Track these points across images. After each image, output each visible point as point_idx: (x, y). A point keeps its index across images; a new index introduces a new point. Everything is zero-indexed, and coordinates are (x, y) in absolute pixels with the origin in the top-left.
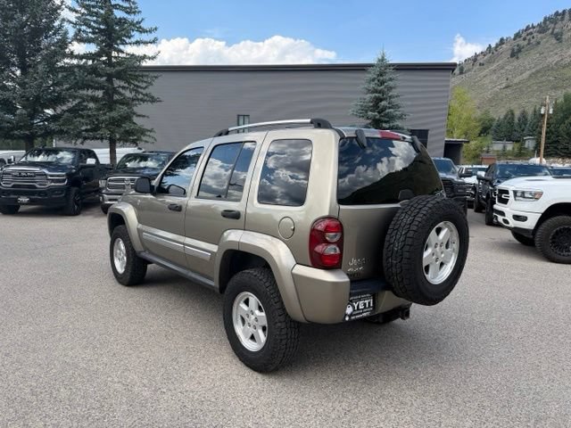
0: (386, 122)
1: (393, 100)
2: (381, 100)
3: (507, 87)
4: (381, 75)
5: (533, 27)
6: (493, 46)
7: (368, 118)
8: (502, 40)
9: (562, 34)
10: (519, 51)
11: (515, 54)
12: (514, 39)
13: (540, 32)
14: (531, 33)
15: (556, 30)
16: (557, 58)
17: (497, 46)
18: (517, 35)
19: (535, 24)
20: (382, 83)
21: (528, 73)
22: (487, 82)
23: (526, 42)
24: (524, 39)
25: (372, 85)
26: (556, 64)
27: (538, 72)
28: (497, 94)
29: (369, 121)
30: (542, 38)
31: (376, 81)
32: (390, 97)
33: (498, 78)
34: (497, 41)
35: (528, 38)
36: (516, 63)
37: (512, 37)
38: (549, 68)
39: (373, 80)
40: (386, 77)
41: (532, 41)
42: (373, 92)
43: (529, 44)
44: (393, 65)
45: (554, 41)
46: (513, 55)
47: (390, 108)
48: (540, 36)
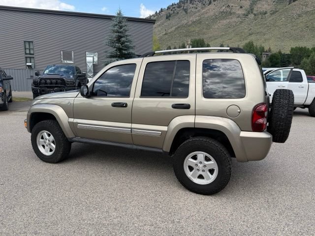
0: (125, 50)
1: (128, 38)
2: (121, 37)
3: (166, 34)
4: (120, 23)
5: (175, 5)
6: (158, 12)
7: (115, 47)
8: (162, 9)
9: (187, 10)
10: (170, 16)
11: (168, 17)
12: (167, 10)
13: (178, 7)
14: (174, 8)
15: (185, 8)
16: (185, 22)
17: (160, 12)
18: (168, 8)
19: (176, 3)
20: (121, 27)
21: (174, 27)
22: (157, 31)
23: (172, 12)
24: (172, 10)
25: (116, 28)
26: (186, 24)
27: (178, 27)
28: (161, 38)
29: (116, 49)
30: (179, 11)
31: (118, 26)
32: (127, 36)
33: (162, 29)
34: (160, 10)
35: (173, 9)
36: (169, 22)
37: (166, 8)
38: (183, 26)
39: (117, 25)
40: (123, 24)
41: (175, 12)
42: (116, 32)
43: (174, 13)
44: (126, 18)
45: (184, 13)
46: (167, 18)
47: (127, 42)
48: (178, 9)
